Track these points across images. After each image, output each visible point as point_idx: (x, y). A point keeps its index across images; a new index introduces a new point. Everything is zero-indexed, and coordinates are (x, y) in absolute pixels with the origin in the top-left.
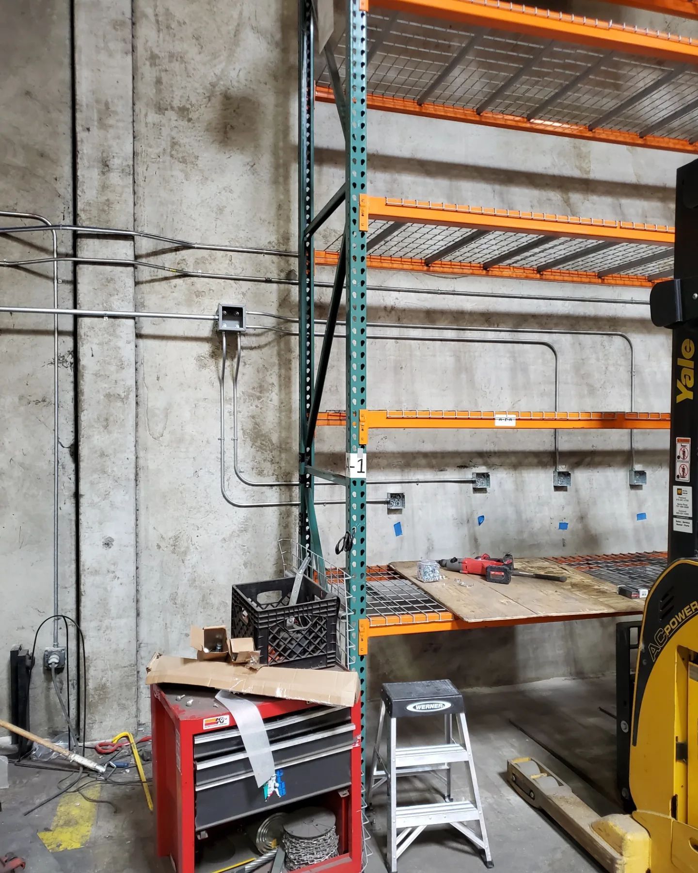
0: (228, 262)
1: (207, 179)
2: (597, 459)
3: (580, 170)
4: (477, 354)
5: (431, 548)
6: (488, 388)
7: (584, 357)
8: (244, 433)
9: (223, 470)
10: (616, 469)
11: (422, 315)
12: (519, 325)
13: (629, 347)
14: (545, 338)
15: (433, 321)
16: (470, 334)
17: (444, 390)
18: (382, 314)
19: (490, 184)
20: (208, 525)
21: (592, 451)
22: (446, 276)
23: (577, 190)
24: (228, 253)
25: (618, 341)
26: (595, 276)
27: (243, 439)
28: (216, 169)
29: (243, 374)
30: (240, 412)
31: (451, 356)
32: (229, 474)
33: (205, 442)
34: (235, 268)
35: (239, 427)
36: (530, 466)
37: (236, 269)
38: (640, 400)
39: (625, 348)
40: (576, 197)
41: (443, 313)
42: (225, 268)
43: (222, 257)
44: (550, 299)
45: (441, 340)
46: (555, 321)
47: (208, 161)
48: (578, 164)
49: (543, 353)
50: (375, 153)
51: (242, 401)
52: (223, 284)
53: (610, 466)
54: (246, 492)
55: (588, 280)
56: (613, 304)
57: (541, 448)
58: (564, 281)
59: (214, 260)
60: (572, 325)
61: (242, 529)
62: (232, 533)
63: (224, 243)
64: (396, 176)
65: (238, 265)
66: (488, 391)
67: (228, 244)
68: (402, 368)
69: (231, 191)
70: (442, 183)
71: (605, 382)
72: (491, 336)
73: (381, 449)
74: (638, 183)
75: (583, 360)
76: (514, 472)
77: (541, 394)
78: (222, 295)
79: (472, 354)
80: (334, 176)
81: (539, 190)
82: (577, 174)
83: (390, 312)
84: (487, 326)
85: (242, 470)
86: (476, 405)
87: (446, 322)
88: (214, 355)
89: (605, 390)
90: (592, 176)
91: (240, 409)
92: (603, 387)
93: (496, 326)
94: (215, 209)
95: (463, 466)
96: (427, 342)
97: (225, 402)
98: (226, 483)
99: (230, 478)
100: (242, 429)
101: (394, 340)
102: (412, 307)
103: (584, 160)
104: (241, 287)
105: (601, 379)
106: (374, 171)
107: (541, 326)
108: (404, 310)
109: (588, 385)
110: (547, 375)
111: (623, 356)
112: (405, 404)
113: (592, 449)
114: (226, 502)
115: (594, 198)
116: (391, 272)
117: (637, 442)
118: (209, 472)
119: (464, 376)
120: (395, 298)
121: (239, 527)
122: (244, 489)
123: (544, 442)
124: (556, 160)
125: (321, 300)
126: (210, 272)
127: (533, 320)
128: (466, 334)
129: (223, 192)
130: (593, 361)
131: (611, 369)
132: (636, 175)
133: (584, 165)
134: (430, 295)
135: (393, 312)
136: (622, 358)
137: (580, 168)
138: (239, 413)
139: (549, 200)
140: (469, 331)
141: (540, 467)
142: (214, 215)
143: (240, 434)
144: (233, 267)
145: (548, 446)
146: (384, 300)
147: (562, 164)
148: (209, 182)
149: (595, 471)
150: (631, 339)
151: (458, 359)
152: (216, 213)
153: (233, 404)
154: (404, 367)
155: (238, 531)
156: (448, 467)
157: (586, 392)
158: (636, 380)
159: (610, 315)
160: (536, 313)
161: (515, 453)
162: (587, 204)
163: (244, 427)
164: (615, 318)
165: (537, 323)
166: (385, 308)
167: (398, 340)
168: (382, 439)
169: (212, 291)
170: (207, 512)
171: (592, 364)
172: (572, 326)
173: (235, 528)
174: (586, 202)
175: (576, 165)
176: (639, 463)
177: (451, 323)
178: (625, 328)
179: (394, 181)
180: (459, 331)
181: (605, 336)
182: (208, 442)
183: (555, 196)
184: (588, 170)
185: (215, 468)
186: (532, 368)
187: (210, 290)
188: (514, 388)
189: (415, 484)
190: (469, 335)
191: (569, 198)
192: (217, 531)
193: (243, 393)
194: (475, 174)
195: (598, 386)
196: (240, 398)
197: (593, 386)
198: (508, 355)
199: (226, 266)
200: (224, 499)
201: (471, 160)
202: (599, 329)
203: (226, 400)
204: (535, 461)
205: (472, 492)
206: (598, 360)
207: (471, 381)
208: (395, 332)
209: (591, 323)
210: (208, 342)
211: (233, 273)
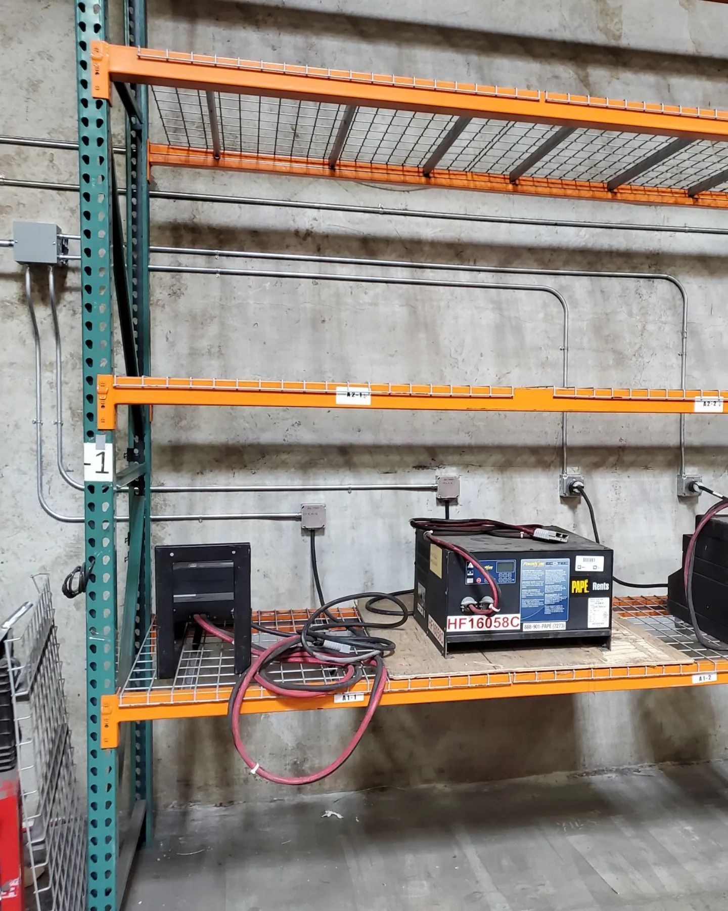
0: (46, 163)
1: (11, 39)
2: (628, 458)
3: (606, 34)
4: (442, 304)
5: (369, 584)
6: (461, 354)
7: (608, 311)
8: (73, 414)
9: (41, 467)
10: (657, 472)
11: (356, 245)
12: (507, 262)
13: (680, 296)
14: (549, 282)
15: (372, 254)
16: (431, 274)
17: (392, 356)
18: (292, 241)
19: (463, 53)
20: (18, 547)
21: (620, 447)
22: (393, 187)
23: (600, 63)
24: (47, 150)
25: (662, 287)
26: (603, 188)
27: (72, 423)
28: (25, 24)
29: (72, 328)
30: (67, 383)
31: (402, 306)
32: (51, 474)
33: (11, 427)
34: (59, 173)
35: (65, 405)
36: (526, 466)
37: (61, 174)
38: (696, 374)
39: (674, 298)
40: (598, 74)
41: (388, 242)
42: (43, 173)
43: (38, 155)
44: (556, 225)
45: (387, 282)
46: (564, 257)
47: (12, 13)
48: (602, 25)
49: (545, 305)
50: (280, 5)
51: (70, 366)
52: (39, 196)
53: (646, 468)
54: (76, 500)
55: (590, 194)
56: (656, 233)
57: (542, 441)
58: (580, 198)
59: (26, 159)
60: (589, 263)
61: (72, 553)
62: (56, 559)
63: (42, 135)
64: (314, 40)
65: (62, 168)
66: (460, 359)
67: (46, 136)
68: (324, 321)
69: (50, 58)
70: (388, 50)
71: (640, 348)
72: (464, 277)
73: (291, 439)
74: (697, 54)
75: (607, 314)
76: (500, 476)
77: (542, 363)
78: (38, 212)
79: (435, 303)
80: (214, 39)
81: (541, 62)
82: (599, 39)
83: (305, 238)
84: (459, 262)
85: (70, 469)
86: (442, 377)
87: (394, 255)
88: (24, 299)
89: (640, 359)
90: (624, 42)
91: (67, 380)
92: (638, 354)
93: (472, 263)
94: (25, 85)
95: (420, 467)
96: (364, 283)
97: (43, 368)
98: (46, 487)
99: (51, 479)
100: (70, 408)
101: (311, 280)
102: (340, 233)
103: (612, 20)
104: (68, 200)
105: (636, 344)
106: (278, 32)
107: (542, 263)
108: (326, 236)
109: (614, 351)
110: (551, 336)
111: (670, 309)
112: (330, 375)
113: (620, 444)
114: (46, 514)
115: (627, 76)
116: (306, 180)
117: (690, 434)
118: (19, 470)
119: (422, 336)
120: (311, 219)
121: (65, 550)
122: (74, 496)
123: (546, 433)
124: (567, 19)
125: (194, 220)
126: (20, 178)
127: (529, 255)
128: (424, 274)
129: (38, 59)
130: (623, 316)
131: (651, 327)
132: (694, 42)
133: (611, 27)
134: (367, 215)
135: (309, 239)
136: (669, 313)
137: (606, 31)
138: (64, 385)
139: (556, 77)
140: (429, 270)
141: (540, 470)
142: (24, 93)
143: (66, 415)
144: (56, 170)
145: (552, 439)
146: (294, 220)
147: (576, 24)
148: (14, 44)
149: (625, 474)
150: (683, 285)
151: (413, 310)
152: (27, 90)
153: (55, 371)
154: (327, 319)
155: (65, 556)
156: (399, 467)
157: (611, 362)
158: (690, 345)
159: (651, 249)
160: (535, 245)
161: (501, 449)
162: (617, 85)
163: (73, 405)
164: (658, 254)
165: (536, 260)
166: (297, 233)
167: (317, 281)
168: (293, 425)
169: (21, 206)
170: (16, 528)
171: (621, 321)
172: (591, 265)
173: (60, 551)
174: (615, 81)
175: (598, 28)
176: (693, 464)
177: (401, 257)
178: (674, 268)
179: (311, 47)
180: (414, 269)
181: (642, 280)
182: (17, 426)
183: (566, 72)
184: (617, 33)
185: (29, 464)
186: (528, 326)
187: (19, 204)
188: (501, 355)
189: (347, 491)
190: (429, 275)
191: (587, 76)
192: (34, 556)
193: (72, 355)
194: (438, 38)
195: (629, 352)
196: (67, 363)
197: (622, 353)
198: (491, 306)
199: (44, 169)
200: (43, 510)
201: (431, 18)
202: (634, 269)
203: (46, 365)
204: (533, 459)
205: (435, 505)
206: (630, 314)
207: (434, 343)
208: (312, 269)
209: (619, 261)
210: (16, 281)
211: (54, 180)
